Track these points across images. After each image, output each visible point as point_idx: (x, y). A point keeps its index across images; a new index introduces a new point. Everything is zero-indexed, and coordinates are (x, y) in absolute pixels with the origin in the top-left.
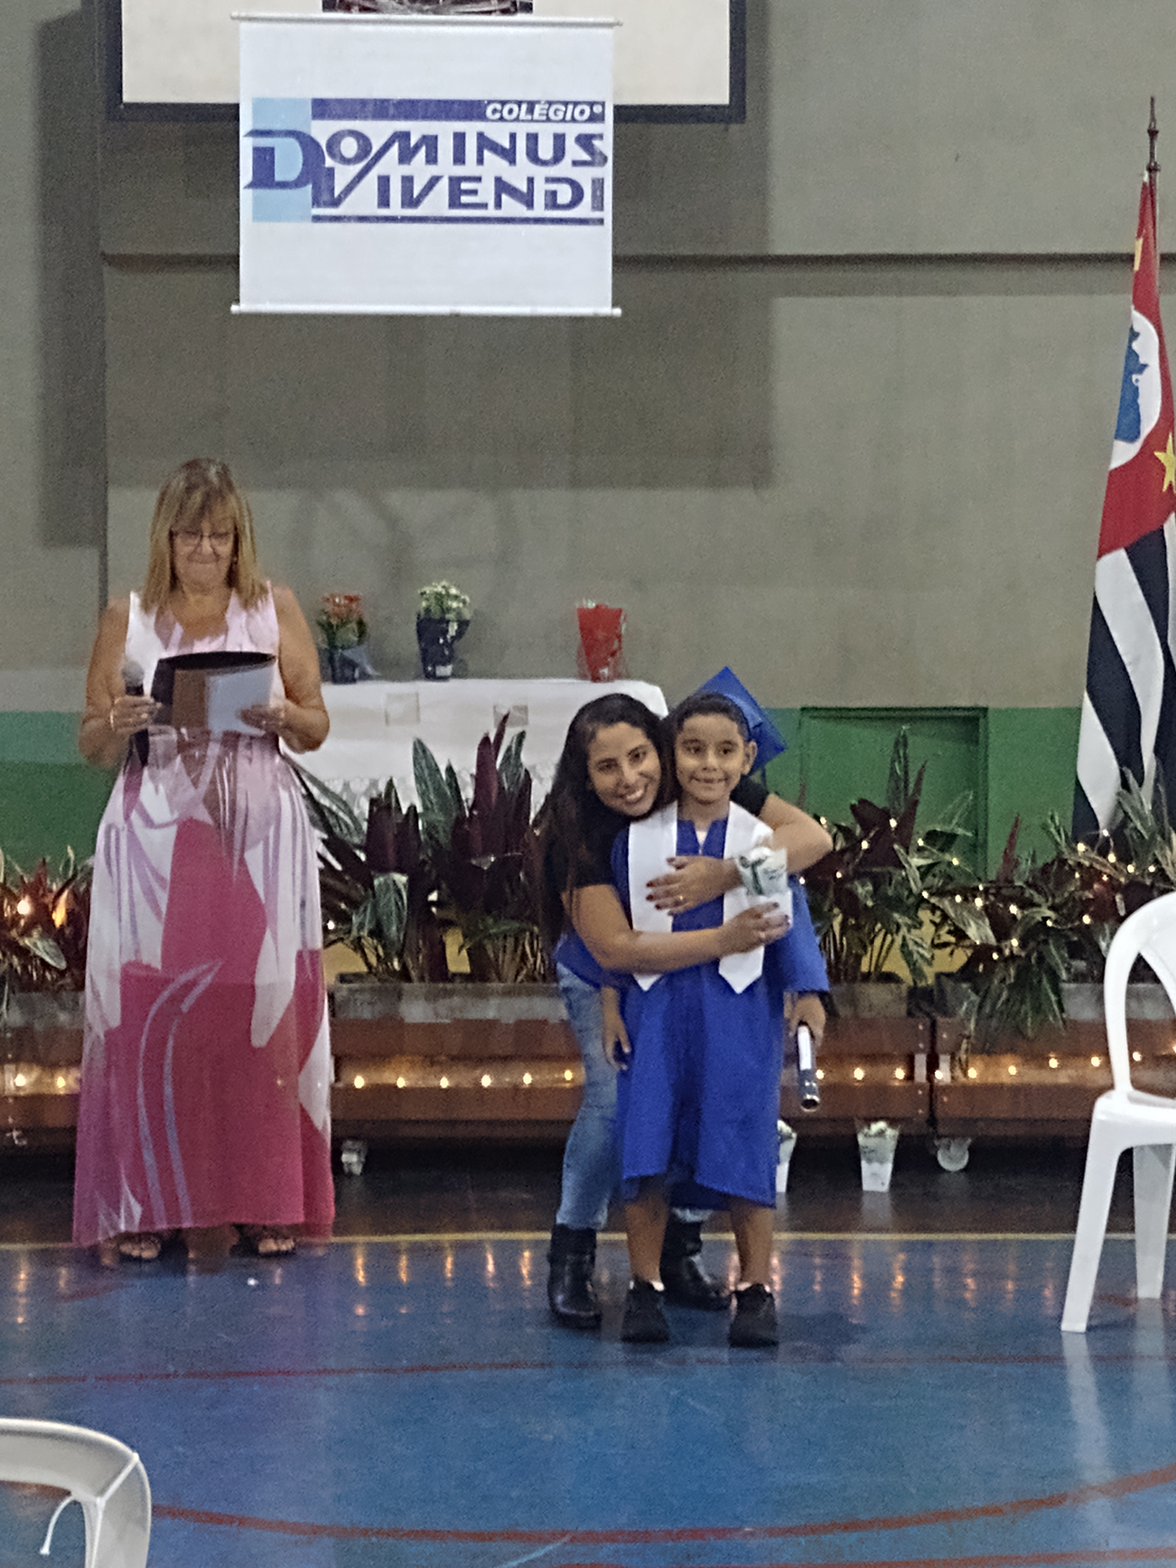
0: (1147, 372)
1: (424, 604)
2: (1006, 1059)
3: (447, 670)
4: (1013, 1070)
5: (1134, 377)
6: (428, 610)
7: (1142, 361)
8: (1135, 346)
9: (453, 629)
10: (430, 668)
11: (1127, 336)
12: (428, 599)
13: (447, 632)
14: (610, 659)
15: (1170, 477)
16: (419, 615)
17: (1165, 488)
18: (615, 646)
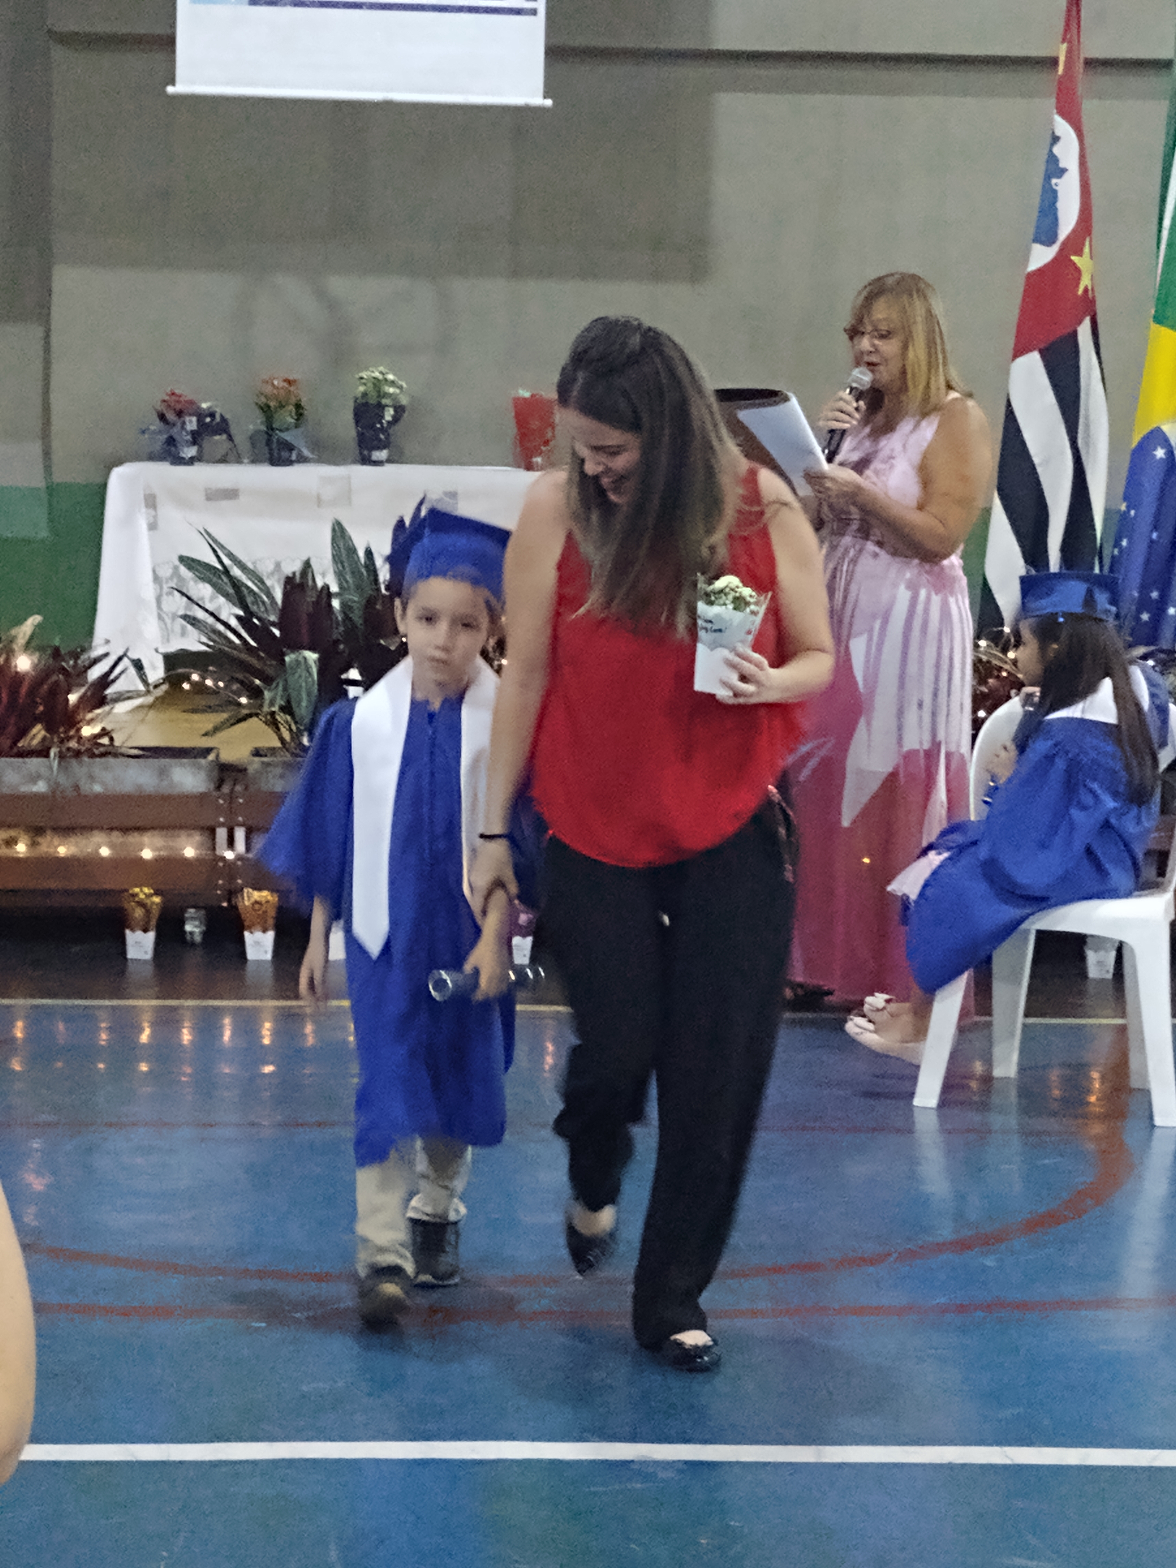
0: (1066, 176)
1: (362, 389)
3: (382, 455)
5: (1054, 181)
6: (365, 395)
7: (1062, 165)
8: (1056, 150)
9: (389, 414)
10: (366, 452)
11: (1049, 140)
12: (365, 384)
13: (383, 417)
14: (543, 448)
15: (1085, 281)
16: (356, 399)
17: (1080, 291)
18: (549, 435)
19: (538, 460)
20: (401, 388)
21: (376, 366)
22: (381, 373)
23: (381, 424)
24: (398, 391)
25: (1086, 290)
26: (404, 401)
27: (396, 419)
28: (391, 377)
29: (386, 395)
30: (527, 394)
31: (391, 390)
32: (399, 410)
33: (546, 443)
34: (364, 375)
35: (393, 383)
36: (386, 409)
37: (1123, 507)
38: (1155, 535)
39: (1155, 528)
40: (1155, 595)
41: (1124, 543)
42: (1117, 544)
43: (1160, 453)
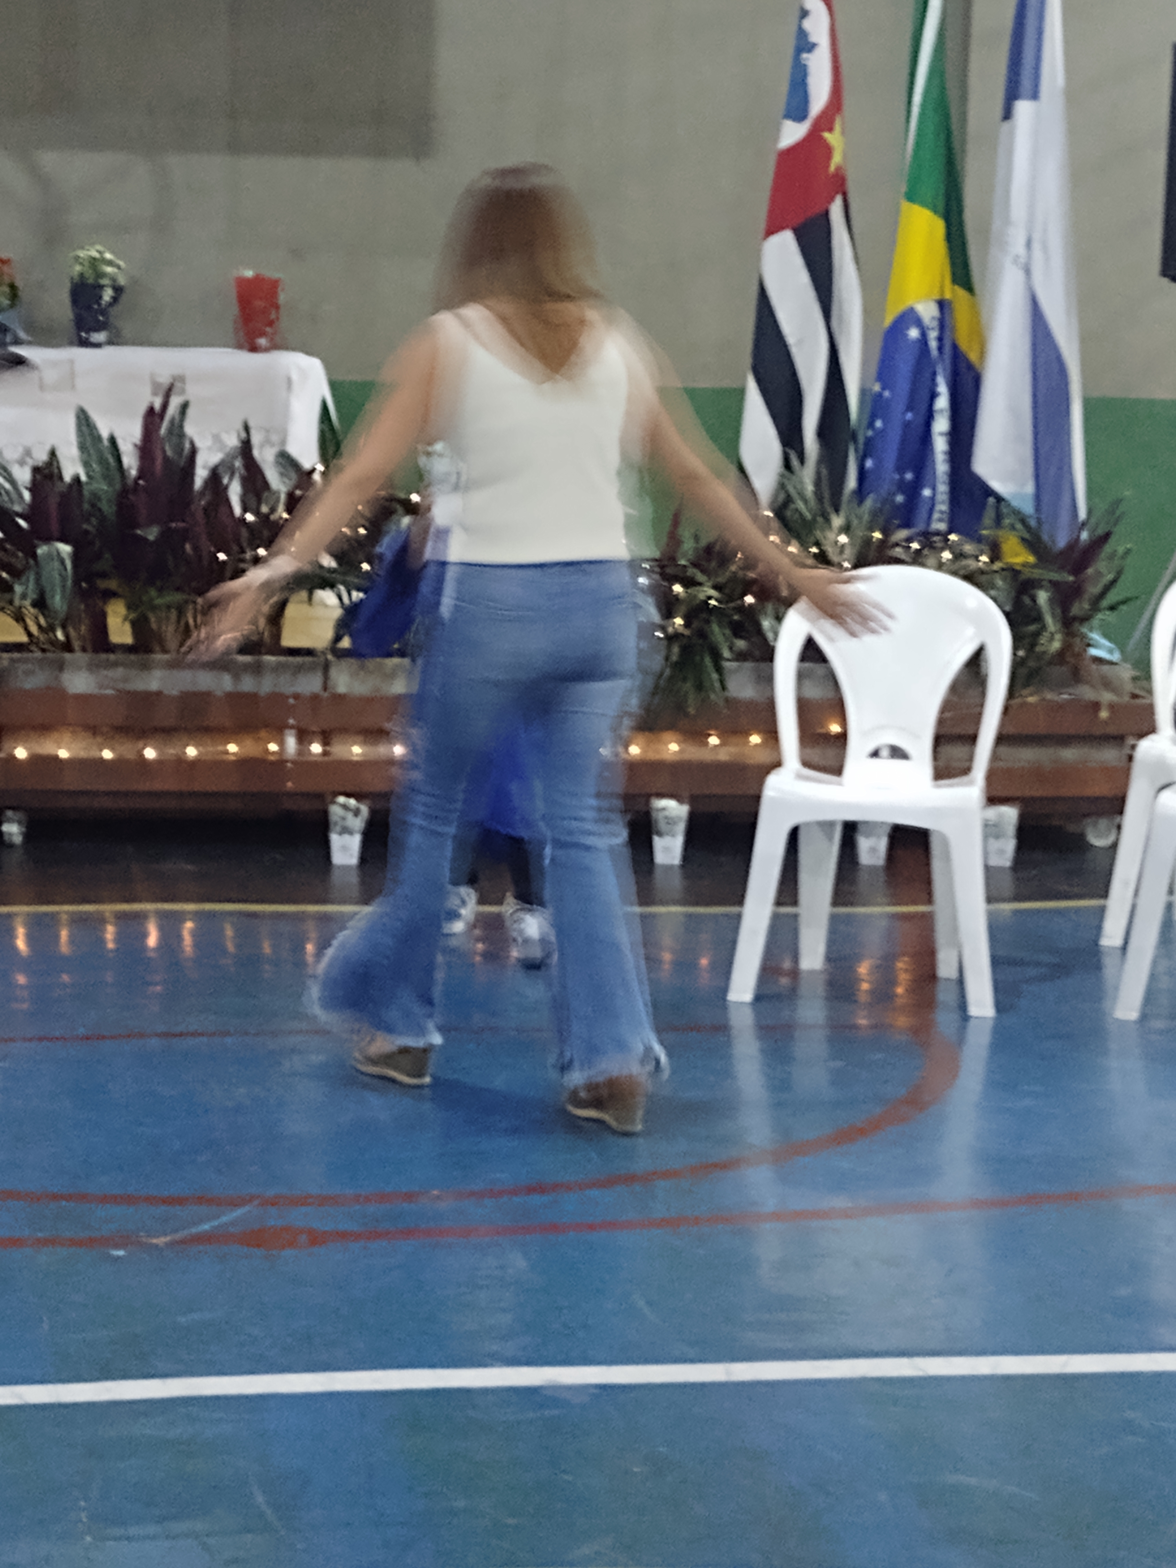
0: (816, 51)
1: (78, 268)
2: (667, 735)
3: (101, 337)
4: (674, 747)
5: (805, 55)
6: (82, 275)
7: (813, 39)
8: (807, 24)
9: (107, 295)
10: (83, 334)
11: (797, 14)
12: (81, 264)
13: (101, 297)
14: (268, 329)
15: (837, 159)
16: (72, 278)
17: (832, 168)
18: (273, 316)
19: (262, 341)
20: (119, 267)
21: (92, 244)
22: (98, 251)
23: (99, 305)
24: (116, 270)
25: (838, 169)
26: (122, 281)
27: (115, 300)
28: (108, 256)
29: (103, 275)
30: (249, 274)
31: (109, 269)
32: (118, 290)
33: (271, 323)
34: (82, 254)
35: (110, 263)
36: (105, 288)
37: (877, 388)
38: (909, 416)
39: (910, 408)
40: (909, 476)
41: (879, 424)
42: (871, 425)
43: (914, 333)
